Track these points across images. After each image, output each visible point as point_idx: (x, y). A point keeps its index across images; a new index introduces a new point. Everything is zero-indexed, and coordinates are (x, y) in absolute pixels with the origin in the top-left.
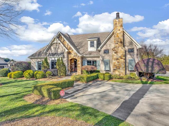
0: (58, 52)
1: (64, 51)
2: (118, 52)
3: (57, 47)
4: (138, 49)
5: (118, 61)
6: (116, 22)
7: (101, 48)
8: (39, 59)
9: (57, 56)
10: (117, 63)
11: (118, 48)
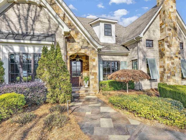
2: (171, 45)
10: (172, 65)
11: (171, 38)
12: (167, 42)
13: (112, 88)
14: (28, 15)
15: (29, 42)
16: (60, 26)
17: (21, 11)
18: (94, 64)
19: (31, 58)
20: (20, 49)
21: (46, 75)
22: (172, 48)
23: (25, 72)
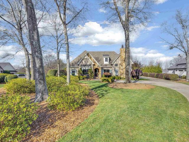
0: (87, 64)
2: (123, 65)
3: (87, 61)
4: (132, 64)
5: (123, 70)
6: (121, 50)
7: (114, 63)
8: (73, 68)
11: (123, 63)
12: (121, 65)
15: (86, 67)
16: (92, 63)
17: (85, 60)
18: (100, 71)
19: (87, 70)
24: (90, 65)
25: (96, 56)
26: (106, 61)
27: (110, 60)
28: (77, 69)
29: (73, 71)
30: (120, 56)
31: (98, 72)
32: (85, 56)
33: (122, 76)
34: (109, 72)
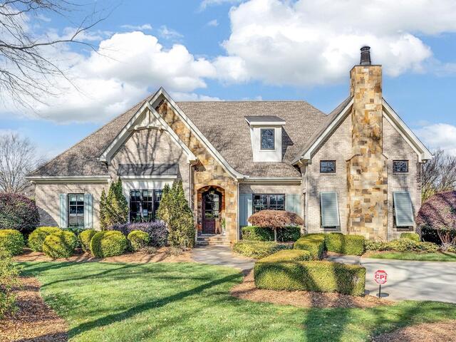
0: (153, 159)
1: (176, 156)
2: (366, 168)
3: (151, 141)
4: (420, 161)
5: (367, 196)
6: (362, 76)
7: (313, 155)
8: (70, 184)
9: (153, 177)
10: (365, 204)
11: (367, 156)
12: (357, 164)
13: (260, 237)
14: (147, 143)
15: (149, 177)
16: (184, 152)
17: (140, 139)
18: (232, 200)
19: (151, 195)
20: (140, 185)
21: (167, 216)
22: (367, 175)
23: (145, 211)
24: (171, 166)
25: (211, 124)
26: (263, 147)
27: (286, 141)
28: (96, 192)
29: (74, 199)
30: (350, 111)
31: (222, 206)
32: (143, 116)
33: (364, 232)
34: (282, 209)
